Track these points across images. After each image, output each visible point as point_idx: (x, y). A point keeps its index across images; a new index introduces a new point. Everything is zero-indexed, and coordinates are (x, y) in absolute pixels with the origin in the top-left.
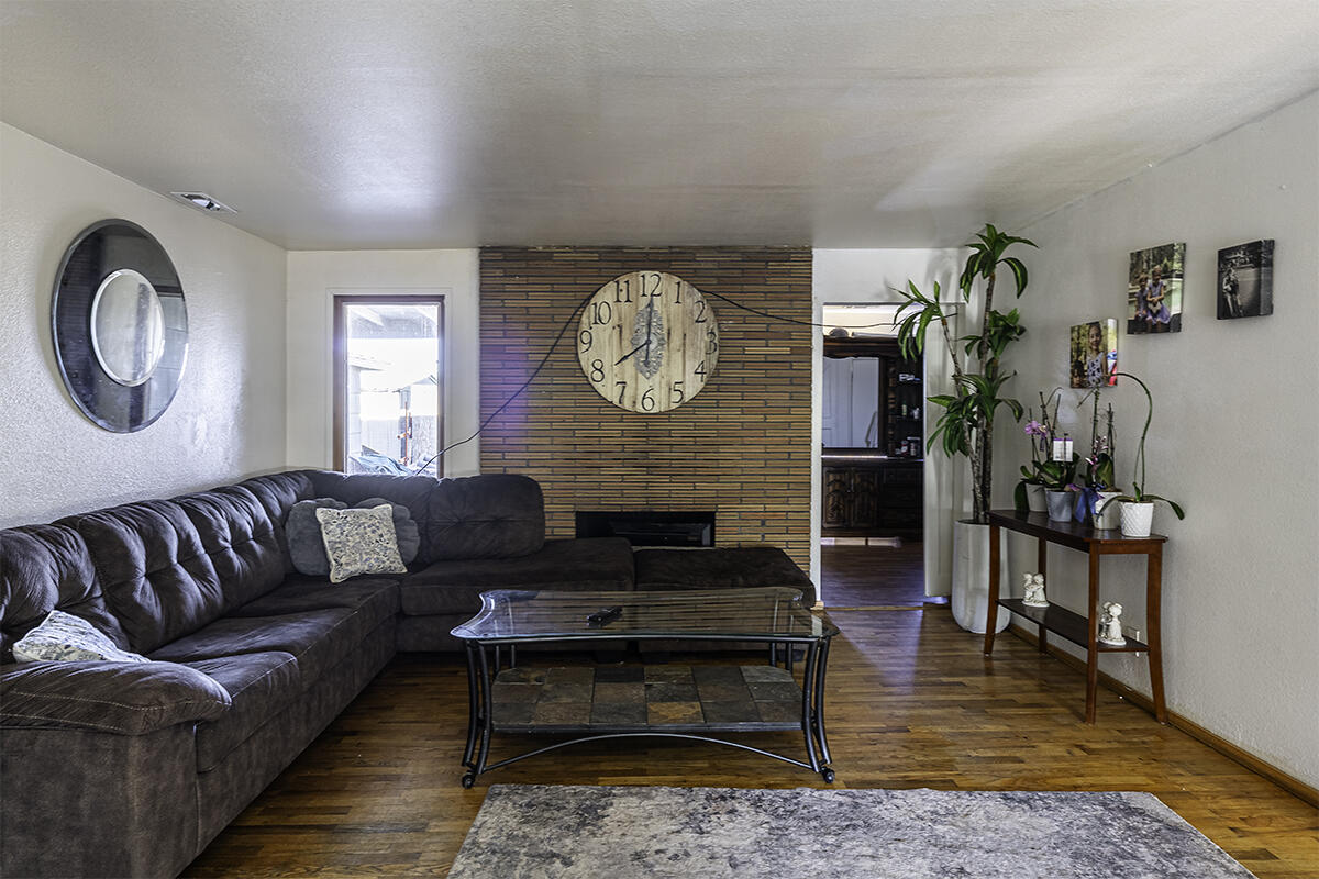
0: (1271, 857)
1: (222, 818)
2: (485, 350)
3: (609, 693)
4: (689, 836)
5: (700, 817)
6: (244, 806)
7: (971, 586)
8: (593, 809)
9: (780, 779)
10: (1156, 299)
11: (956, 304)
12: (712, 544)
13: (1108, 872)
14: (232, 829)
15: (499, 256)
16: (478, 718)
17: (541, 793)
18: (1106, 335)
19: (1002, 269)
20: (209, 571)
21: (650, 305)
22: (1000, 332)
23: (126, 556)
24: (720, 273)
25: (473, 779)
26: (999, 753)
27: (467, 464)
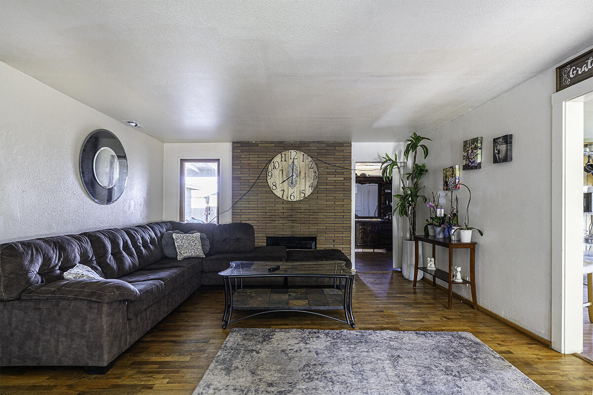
0: (510, 353)
1: (136, 337)
2: (234, 178)
3: (275, 297)
4: (302, 345)
5: (306, 339)
6: (144, 333)
7: (409, 263)
8: (269, 336)
9: (335, 327)
10: (472, 157)
11: (404, 162)
12: (316, 249)
13: (451, 357)
14: (139, 341)
15: (239, 145)
16: (228, 304)
17: (250, 331)
18: (455, 171)
19: (419, 149)
20: (134, 254)
21: (293, 162)
22: (419, 171)
23: (104, 246)
24: (318, 151)
25: (226, 327)
26: (415, 319)
27: (227, 219)
